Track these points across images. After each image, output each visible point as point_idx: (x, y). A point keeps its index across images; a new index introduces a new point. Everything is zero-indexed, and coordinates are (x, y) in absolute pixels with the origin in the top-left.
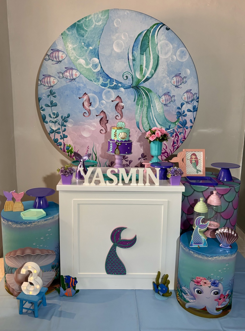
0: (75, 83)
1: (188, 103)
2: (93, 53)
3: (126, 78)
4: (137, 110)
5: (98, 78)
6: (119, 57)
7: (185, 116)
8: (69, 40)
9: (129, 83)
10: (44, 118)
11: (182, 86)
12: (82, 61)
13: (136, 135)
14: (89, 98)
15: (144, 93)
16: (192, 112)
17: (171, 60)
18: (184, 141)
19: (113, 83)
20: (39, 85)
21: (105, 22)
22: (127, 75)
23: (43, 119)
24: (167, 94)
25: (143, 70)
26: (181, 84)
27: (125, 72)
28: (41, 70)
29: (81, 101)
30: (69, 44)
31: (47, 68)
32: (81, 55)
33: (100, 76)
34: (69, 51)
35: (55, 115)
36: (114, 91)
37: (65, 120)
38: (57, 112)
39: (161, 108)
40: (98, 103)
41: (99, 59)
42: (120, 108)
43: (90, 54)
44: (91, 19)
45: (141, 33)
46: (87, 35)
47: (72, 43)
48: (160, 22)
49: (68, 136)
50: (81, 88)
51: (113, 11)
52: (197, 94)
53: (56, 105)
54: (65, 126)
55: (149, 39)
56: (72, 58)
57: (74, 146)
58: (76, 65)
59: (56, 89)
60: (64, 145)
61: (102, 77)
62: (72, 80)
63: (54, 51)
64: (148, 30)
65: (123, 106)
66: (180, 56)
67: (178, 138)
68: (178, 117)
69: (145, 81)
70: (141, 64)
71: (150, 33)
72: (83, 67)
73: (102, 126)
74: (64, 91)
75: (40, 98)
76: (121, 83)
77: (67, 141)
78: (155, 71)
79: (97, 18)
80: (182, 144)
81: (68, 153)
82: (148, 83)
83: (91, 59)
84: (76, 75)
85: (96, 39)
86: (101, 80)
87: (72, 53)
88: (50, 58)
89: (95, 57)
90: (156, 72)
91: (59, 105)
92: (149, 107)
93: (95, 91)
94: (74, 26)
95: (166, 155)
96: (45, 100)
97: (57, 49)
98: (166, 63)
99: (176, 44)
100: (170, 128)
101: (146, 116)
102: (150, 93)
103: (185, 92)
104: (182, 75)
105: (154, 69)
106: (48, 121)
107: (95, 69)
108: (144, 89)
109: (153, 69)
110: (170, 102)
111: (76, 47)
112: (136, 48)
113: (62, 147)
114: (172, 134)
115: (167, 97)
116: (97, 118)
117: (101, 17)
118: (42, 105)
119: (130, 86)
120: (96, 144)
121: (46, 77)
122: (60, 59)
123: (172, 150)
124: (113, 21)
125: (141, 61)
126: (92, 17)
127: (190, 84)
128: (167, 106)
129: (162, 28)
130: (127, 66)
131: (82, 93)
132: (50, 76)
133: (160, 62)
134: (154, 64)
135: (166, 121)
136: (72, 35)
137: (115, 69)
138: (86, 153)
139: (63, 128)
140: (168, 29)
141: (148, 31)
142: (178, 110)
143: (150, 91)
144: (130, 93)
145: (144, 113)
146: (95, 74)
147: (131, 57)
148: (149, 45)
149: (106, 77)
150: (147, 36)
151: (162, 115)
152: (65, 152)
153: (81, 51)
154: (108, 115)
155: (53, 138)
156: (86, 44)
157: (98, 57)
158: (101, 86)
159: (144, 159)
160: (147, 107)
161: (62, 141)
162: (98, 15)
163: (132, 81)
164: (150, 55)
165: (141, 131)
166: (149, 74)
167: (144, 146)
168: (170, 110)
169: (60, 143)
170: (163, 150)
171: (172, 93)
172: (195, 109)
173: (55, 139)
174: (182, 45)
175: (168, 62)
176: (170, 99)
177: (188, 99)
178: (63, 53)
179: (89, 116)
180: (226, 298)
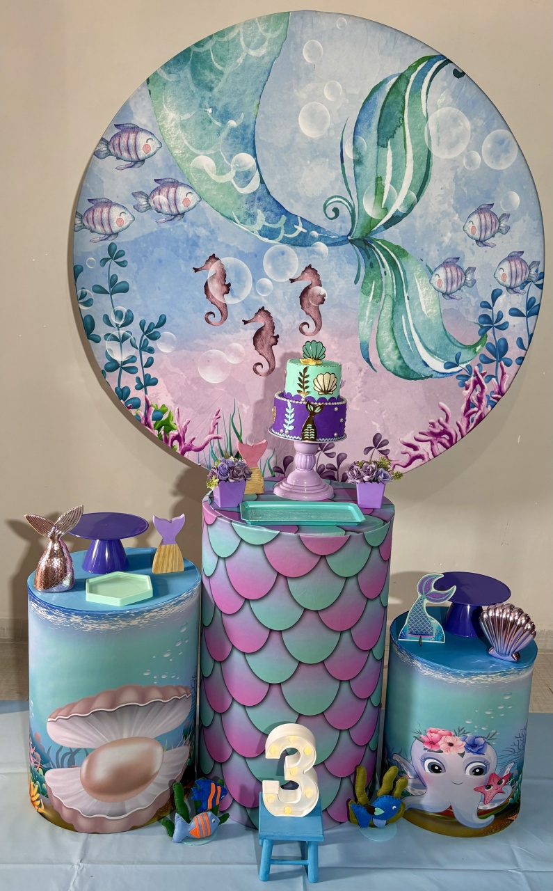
1: (512, 292)
2: (237, 138)
3: (332, 215)
4: (364, 307)
5: (252, 212)
6: (315, 151)
7: (503, 327)
8: (168, 101)
9: (341, 228)
10: (89, 326)
11: (497, 240)
12: (205, 162)
13: (360, 379)
14: (223, 269)
15: (384, 260)
16: (523, 315)
17: (467, 163)
19: (296, 227)
20: (76, 229)
21: (276, 50)
22: (338, 206)
23: (87, 328)
25: (383, 193)
26: (493, 236)
27: (332, 197)
28: (85, 185)
29: (201, 278)
30: (168, 112)
31: (103, 179)
32: (204, 143)
33: (258, 208)
34: (167, 132)
35: (121, 318)
36: (296, 253)
37: (151, 333)
38: (129, 311)
39: (434, 304)
40: (249, 285)
41: (255, 156)
42: (315, 302)
43: (230, 141)
44: (233, 40)
45: (381, 84)
46: (221, 85)
47: (177, 109)
48: (437, 54)
49: (160, 380)
50: (201, 241)
51: (302, 18)
52: (539, 263)
53: (125, 290)
54: (151, 350)
55: (404, 103)
56: (177, 152)
57: (176, 411)
58: (188, 173)
59: (128, 242)
60: (148, 406)
61: (265, 210)
62: (176, 216)
63: (123, 131)
64: (401, 76)
65: (324, 296)
66: (491, 152)
67: (482, 392)
68: (483, 330)
69: (387, 225)
70: (379, 176)
71: (408, 84)
72: (209, 179)
73: (261, 351)
74: (151, 248)
75: (79, 267)
76: (318, 228)
77: (157, 394)
78: (419, 196)
79: (254, 37)
80: (493, 407)
81: (159, 429)
82: (398, 231)
83: (231, 156)
84: (186, 201)
85: (247, 99)
86: (261, 217)
87: (178, 138)
88: (112, 150)
89: (245, 151)
90: (421, 199)
91: (135, 287)
92: (398, 300)
93: (241, 249)
94: (183, 57)
95: (444, 441)
96: (94, 275)
97: (131, 126)
98: (451, 175)
99: (480, 119)
100: (460, 361)
101: (388, 327)
102: (404, 260)
103: (505, 259)
104: (499, 210)
105: (417, 191)
106: (102, 335)
107: (242, 186)
108: (385, 247)
109: (414, 189)
110: (461, 286)
111: (188, 120)
112: (365, 126)
113: (141, 412)
114: (465, 378)
115: (452, 272)
116: (246, 329)
117: (264, 34)
118: (83, 288)
119: (345, 238)
120: (241, 406)
121: (97, 205)
122: (142, 154)
123: (463, 428)
124: (298, 47)
125: (379, 165)
126: (239, 34)
127: (520, 236)
128: (452, 298)
129: (443, 71)
130: (337, 179)
131: (203, 254)
132: (109, 204)
133: (433, 169)
134: (417, 176)
135: (447, 341)
136: (177, 85)
137: (304, 187)
138: (211, 430)
139: (146, 356)
141: (403, 77)
142: (482, 311)
143: (402, 253)
144: (344, 259)
145: (385, 317)
146: (244, 200)
148: (403, 120)
149: (277, 211)
150: (398, 92)
151: (436, 323)
153: (203, 132)
154: (279, 321)
155: (114, 386)
156: (220, 112)
157: (252, 150)
158: (259, 236)
159: (380, 451)
160: (393, 300)
161: (140, 394)
162: (258, 28)
163: (351, 224)
164: (406, 150)
165: (374, 369)
166: (402, 205)
167: (381, 412)
168: (460, 311)
169: (136, 401)
170: (437, 424)
171: (466, 259)
172: (533, 309)
173: (121, 388)
174: (497, 122)
175: (458, 170)
176: (460, 278)
177: (514, 279)
178: (151, 137)
179: (222, 323)
180: (505, 785)
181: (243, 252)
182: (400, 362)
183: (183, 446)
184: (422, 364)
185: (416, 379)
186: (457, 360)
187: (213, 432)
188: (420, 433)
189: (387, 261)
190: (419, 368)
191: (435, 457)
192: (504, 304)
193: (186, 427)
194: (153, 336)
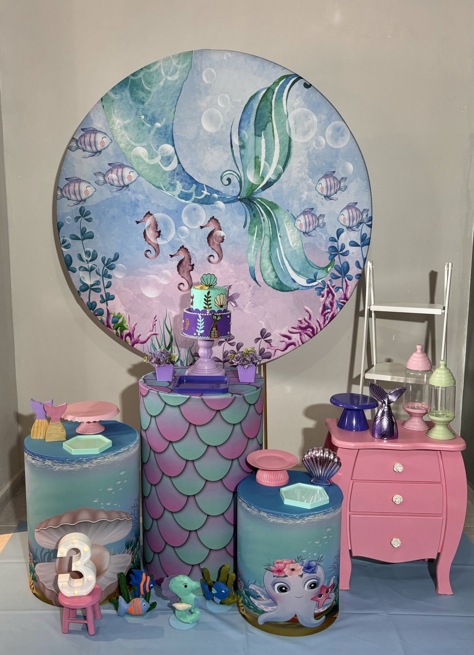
1: (350, 230)
2: (161, 134)
3: (227, 182)
4: (251, 243)
5: (173, 183)
6: (213, 141)
7: (346, 254)
8: (116, 112)
9: (233, 191)
10: (69, 262)
11: (339, 195)
12: (141, 151)
13: (251, 292)
14: (155, 221)
15: (263, 212)
16: (359, 246)
17: (316, 145)
18: (344, 303)
19: (203, 191)
20: (58, 198)
21: (185, 75)
22: (230, 176)
23: (67, 264)
24: (309, 211)
25: (260, 167)
26: (336, 193)
27: (226, 171)
28: (62, 168)
29: (141, 228)
30: (116, 119)
31: (74, 164)
32: (140, 138)
33: (177, 180)
34: (116, 132)
35: (89, 256)
36: (204, 209)
37: (109, 265)
38: (94, 251)
39: (298, 240)
40: (173, 231)
41: (174, 146)
42: (218, 241)
43: (157, 137)
44: (156, 71)
45: (255, 94)
46: (149, 100)
48: (293, 73)
49: (116, 296)
50: (140, 203)
51: (201, 54)
52: (368, 210)
53: (92, 237)
54: (110, 277)
55: (272, 106)
56: (122, 145)
57: (128, 317)
58: (130, 158)
59: (92, 206)
60: (109, 314)
61: (181, 181)
62: (123, 187)
63: (87, 133)
64: (269, 89)
65: (224, 237)
66: (332, 137)
67: (333, 299)
68: (332, 257)
69: (264, 188)
70: (257, 155)
71: (273, 94)
72: (144, 162)
73: (183, 275)
74: (107, 209)
75: (61, 223)
76: (217, 192)
77: (115, 306)
78: (284, 168)
79: (170, 68)
80: (341, 309)
81: (116, 329)
82: (271, 192)
83: (158, 147)
84: (129, 177)
85: (167, 108)
86: (179, 186)
87: (122, 136)
88: (80, 146)
89: (167, 143)
90: (286, 170)
91: (98, 235)
92: (273, 238)
94: (124, 83)
95: (309, 333)
96: (71, 228)
97: (92, 129)
98: (305, 152)
99: (324, 115)
100: (317, 278)
101: (268, 256)
102: (276, 211)
103: (345, 208)
104: (339, 175)
105: (283, 165)
106: (77, 268)
107: (166, 166)
108: (263, 203)
109: (281, 163)
110: (315, 227)
111: (129, 124)
113: (104, 318)
114: (321, 290)
115: (309, 218)
116: (172, 261)
117: (177, 66)
118: (64, 237)
119: (236, 198)
120: (171, 312)
121: (71, 182)
122: (99, 147)
123: (321, 323)
124: (199, 73)
125: (257, 149)
126: (160, 67)
127: (353, 192)
128: (310, 236)
129: (297, 84)
130: (228, 159)
131: (142, 211)
132: (79, 181)
133: (293, 150)
134: (282, 155)
135: (308, 264)
136: (121, 101)
137: (207, 165)
138: (151, 329)
139: (106, 281)
140: (307, 86)
141: (270, 90)
142: (330, 244)
143: (274, 206)
144: (236, 211)
145: (265, 250)
146: (168, 175)
147: (236, 141)
148: (271, 117)
149: (190, 181)
150: (267, 99)
151: (300, 253)
152: (110, 328)
153: (139, 131)
154: (194, 254)
155: (86, 301)
156: (149, 118)
157: (172, 142)
158: (178, 199)
159: (266, 341)
160: (270, 238)
161: (103, 306)
162: (172, 62)
163: (239, 188)
164: (274, 138)
165: (259, 285)
166: (273, 174)
167: (265, 314)
168: (316, 244)
169: (101, 310)
170: (303, 321)
171: (318, 209)
172: (365, 241)
173: (91, 302)
174: (335, 116)
175: (310, 149)
176: (315, 222)
177: (352, 222)
178: (105, 136)
179: (156, 257)
180: (331, 592)
181: (168, 209)
182: (276, 280)
183: (133, 340)
184: (292, 280)
185: (288, 291)
186: (315, 278)
187: (152, 331)
188: (292, 328)
189: (265, 212)
190: (289, 284)
191: (303, 343)
192: (346, 238)
193: (134, 327)
194: (110, 267)
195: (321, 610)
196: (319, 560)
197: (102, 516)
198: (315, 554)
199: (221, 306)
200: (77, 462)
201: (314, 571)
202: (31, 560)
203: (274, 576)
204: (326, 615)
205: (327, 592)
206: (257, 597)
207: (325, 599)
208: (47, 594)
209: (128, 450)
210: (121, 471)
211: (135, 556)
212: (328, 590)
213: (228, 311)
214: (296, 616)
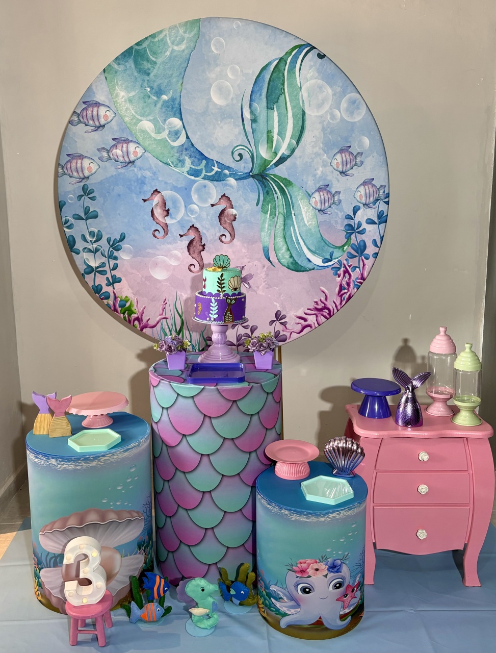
0: (133, 170)
1: (367, 207)
2: (168, 107)
3: (238, 158)
4: (264, 222)
5: (182, 158)
6: (224, 114)
7: (362, 232)
8: (119, 84)
9: (245, 167)
10: (72, 243)
11: (355, 171)
12: (147, 125)
13: (264, 273)
15: (276, 189)
16: (376, 223)
17: (331, 118)
18: (361, 283)
19: (213, 167)
20: (60, 176)
21: (192, 45)
22: (242, 152)
23: (70, 245)
25: (272, 142)
26: (352, 169)
27: (237, 146)
28: (63, 144)
29: (148, 207)
30: (119, 91)
31: (76, 140)
32: (145, 112)
33: (186, 155)
34: (120, 104)
35: (93, 236)
36: (214, 186)
37: (115, 246)
38: (99, 231)
39: (313, 218)
40: (183, 210)
41: (181, 119)
42: (229, 220)
43: (164, 110)
44: (162, 40)
45: (267, 66)
46: (155, 71)
47: (125, 89)
48: (305, 43)
49: (123, 279)
50: (147, 180)
51: (209, 22)
53: (96, 217)
54: (116, 258)
55: (284, 78)
56: (127, 119)
57: (135, 300)
58: (135, 133)
59: (96, 183)
60: (115, 298)
61: (190, 157)
63: (89, 106)
64: (281, 59)
65: (236, 215)
66: (347, 110)
67: (349, 279)
68: (348, 235)
69: (278, 164)
70: (269, 129)
71: (286, 65)
72: (151, 137)
73: (193, 256)
74: (112, 187)
75: (63, 202)
76: (228, 168)
77: (121, 289)
78: (297, 143)
79: (176, 37)
80: (358, 289)
81: (124, 313)
82: (285, 168)
83: (165, 120)
84: (135, 152)
85: (174, 80)
86: (188, 162)
87: (127, 109)
88: (82, 120)
89: (174, 116)
90: (300, 144)
91: (102, 215)
92: (288, 216)
93: (175, 185)
94: (128, 53)
95: (325, 314)
96: (74, 207)
97: (94, 102)
98: (320, 126)
99: (338, 86)
100: (333, 258)
101: (282, 235)
102: (290, 188)
103: (361, 184)
104: (355, 150)
105: (297, 139)
106: (81, 249)
107: (174, 141)
108: (276, 179)
109: (294, 138)
110: (331, 205)
111: (134, 96)
112: (258, 95)
113: (111, 302)
114: (337, 269)
115: (324, 195)
116: (182, 241)
117: (183, 34)
118: (66, 217)
119: (248, 174)
120: (181, 295)
121: (73, 158)
122: (103, 122)
123: (338, 304)
124: (208, 43)
125: (269, 123)
126: (166, 35)
127: (370, 168)
128: (325, 213)
129: (310, 54)
130: (240, 133)
131: (149, 189)
132: (81, 157)
133: (307, 123)
134: (296, 129)
135: (323, 243)
136: (125, 73)
137: (217, 140)
138: (161, 313)
139: (112, 262)
140: (321, 56)
141: (282, 60)
142: (347, 222)
143: (288, 183)
144: (248, 188)
145: (279, 229)
146: (176, 151)
147: (247, 115)
148: (284, 90)
149: (199, 157)
150: (280, 71)
151: (315, 231)
152: (117, 312)
153: (145, 104)
154: (205, 234)
155: (91, 284)
156: (155, 90)
157: (179, 115)
158: (187, 175)
159: (281, 323)
160: (284, 216)
161: (109, 289)
162: (178, 31)
163: (251, 164)
164: (287, 111)
165: (273, 265)
166: (286, 149)
167: (280, 295)
168: (331, 222)
169: (107, 294)
170: (319, 302)
171: (334, 186)
172: (382, 218)
173: (96, 285)
174: (351, 88)
175: (324, 123)
176: (330, 199)
177: (368, 198)
178: (108, 109)
179: (165, 237)
180: (356, 591)
181: (177, 187)
182: (291, 260)
183: (142, 325)
184: (307, 260)
185: (303, 271)
186: (331, 256)
187: (162, 314)
188: (308, 309)
189: (278, 189)
190: (304, 264)
191: (319, 325)
192: (362, 216)
193: (143, 311)
194: (116, 248)
195: (347, 611)
196: (345, 558)
197: (112, 517)
198: (340, 553)
199: (236, 289)
200: (83, 460)
201: (339, 571)
202: (35, 564)
203: (297, 577)
204: (352, 616)
205: (352, 591)
206: (279, 599)
207: (350, 598)
208: (54, 601)
209: (138, 445)
210: (131, 468)
211: (148, 556)
212: (354, 589)
213: (243, 294)
214: (320, 618)
